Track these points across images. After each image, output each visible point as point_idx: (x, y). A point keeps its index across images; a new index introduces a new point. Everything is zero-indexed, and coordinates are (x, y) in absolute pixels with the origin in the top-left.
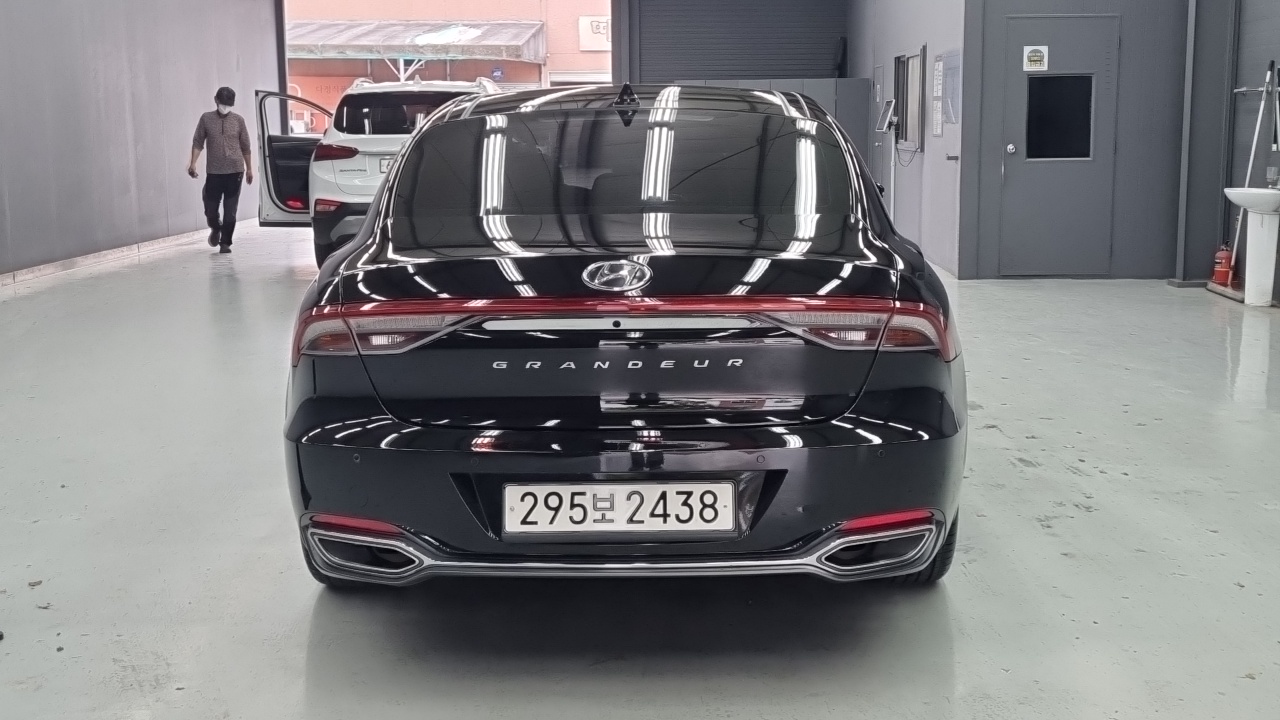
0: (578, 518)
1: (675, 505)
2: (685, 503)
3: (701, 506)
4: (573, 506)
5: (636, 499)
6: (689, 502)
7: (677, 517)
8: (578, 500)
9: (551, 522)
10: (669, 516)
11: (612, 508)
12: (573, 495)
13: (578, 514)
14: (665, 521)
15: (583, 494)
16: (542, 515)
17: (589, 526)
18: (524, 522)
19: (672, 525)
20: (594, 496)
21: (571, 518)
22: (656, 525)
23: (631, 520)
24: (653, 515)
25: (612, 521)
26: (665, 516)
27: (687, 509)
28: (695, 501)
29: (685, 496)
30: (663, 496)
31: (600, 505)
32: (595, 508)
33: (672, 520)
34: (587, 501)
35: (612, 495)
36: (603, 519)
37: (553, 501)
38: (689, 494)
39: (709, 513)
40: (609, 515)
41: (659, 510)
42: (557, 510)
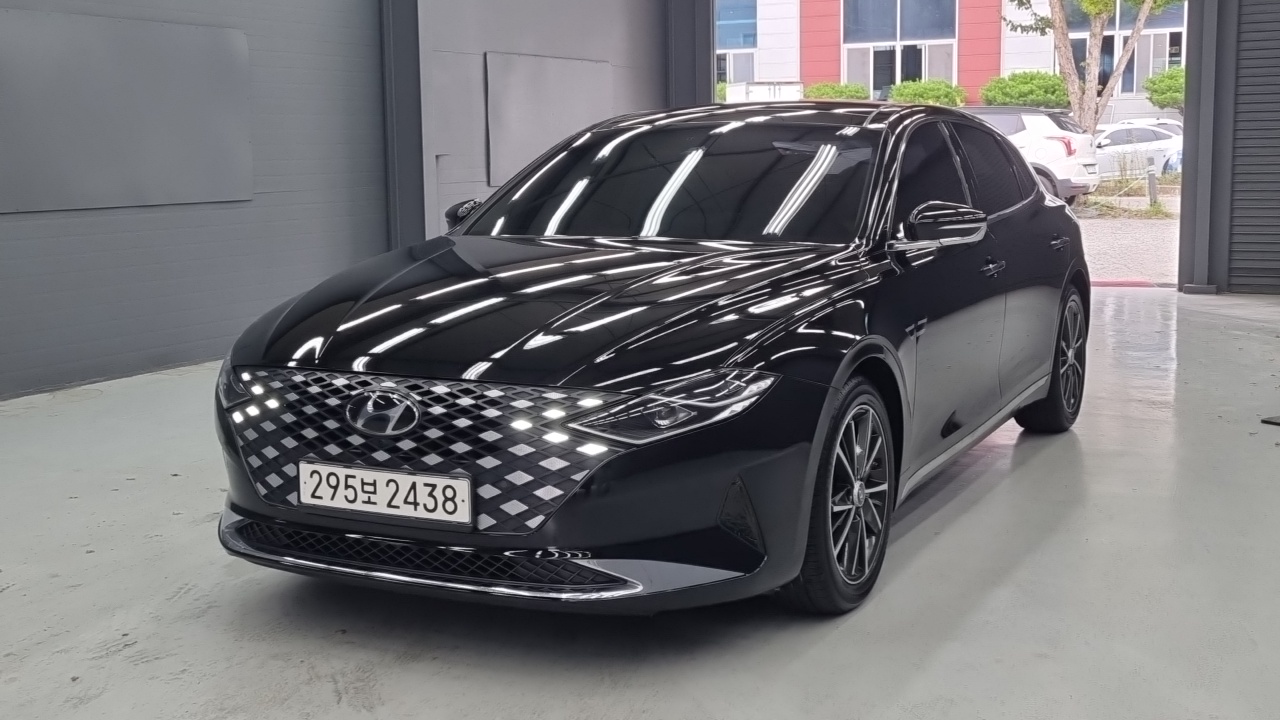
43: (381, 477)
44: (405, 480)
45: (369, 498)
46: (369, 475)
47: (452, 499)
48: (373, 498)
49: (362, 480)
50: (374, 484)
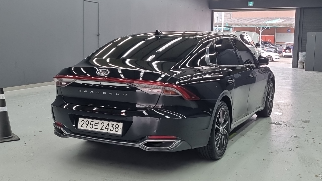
0: (91, 127)
1: (110, 126)
2: (112, 127)
3: (115, 128)
4: (91, 124)
5: (103, 124)
6: (113, 126)
7: (110, 129)
8: (92, 123)
9: (86, 127)
10: (109, 129)
11: (98, 126)
12: (91, 122)
13: (91, 126)
14: (108, 130)
15: (93, 122)
16: (85, 125)
17: (93, 129)
18: (81, 126)
19: (109, 131)
20: (95, 122)
21: (90, 127)
22: (105, 131)
23: (101, 129)
24: (105, 128)
25: (97, 129)
26: (108, 129)
27: (112, 128)
28: (114, 126)
29: (112, 125)
30: (108, 124)
31: (96, 125)
32: (95, 125)
33: (109, 130)
34: (93, 123)
35: (98, 123)
36: (96, 128)
37: (87, 123)
38: (113, 125)
39: (117, 130)
40: (97, 127)
41: (107, 128)
42: (88, 125)
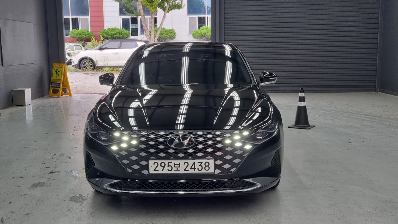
43: (182, 162)
44: (191, 162)
45: (177, 169)
46: (177, 162)
47: (208, 166)
48: (179, 169)
49: (175, 163)
50: (179, 164)
